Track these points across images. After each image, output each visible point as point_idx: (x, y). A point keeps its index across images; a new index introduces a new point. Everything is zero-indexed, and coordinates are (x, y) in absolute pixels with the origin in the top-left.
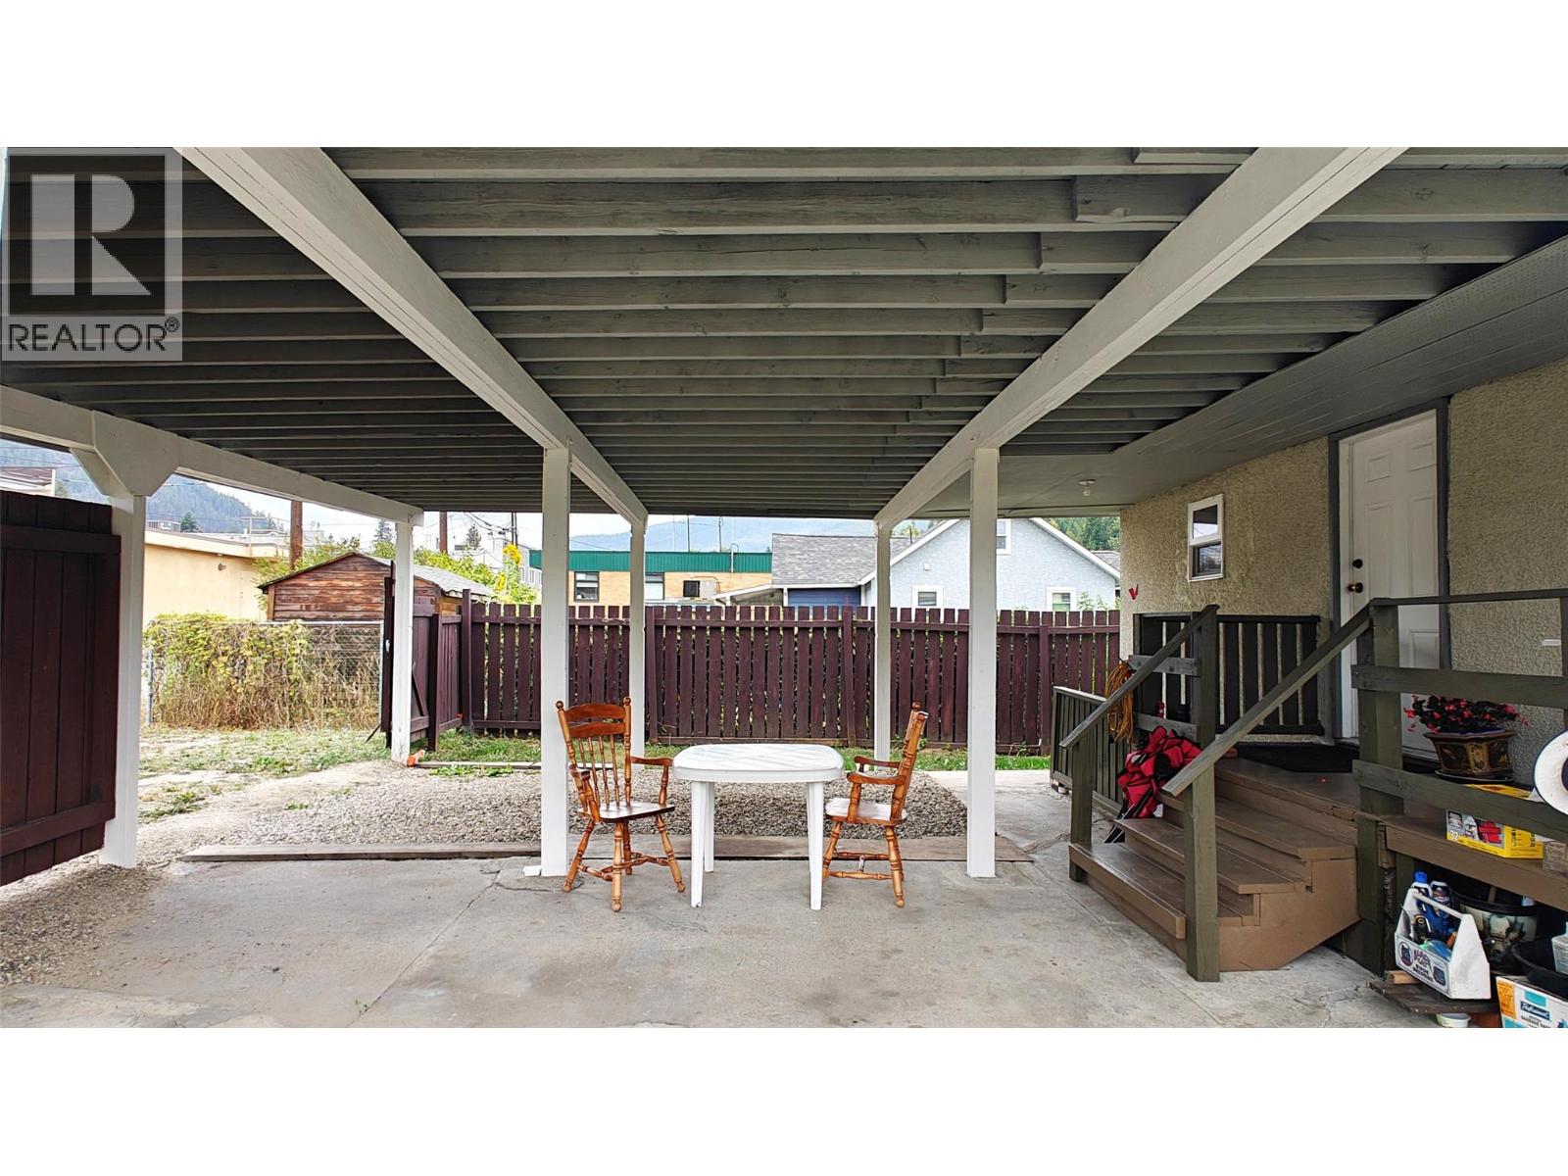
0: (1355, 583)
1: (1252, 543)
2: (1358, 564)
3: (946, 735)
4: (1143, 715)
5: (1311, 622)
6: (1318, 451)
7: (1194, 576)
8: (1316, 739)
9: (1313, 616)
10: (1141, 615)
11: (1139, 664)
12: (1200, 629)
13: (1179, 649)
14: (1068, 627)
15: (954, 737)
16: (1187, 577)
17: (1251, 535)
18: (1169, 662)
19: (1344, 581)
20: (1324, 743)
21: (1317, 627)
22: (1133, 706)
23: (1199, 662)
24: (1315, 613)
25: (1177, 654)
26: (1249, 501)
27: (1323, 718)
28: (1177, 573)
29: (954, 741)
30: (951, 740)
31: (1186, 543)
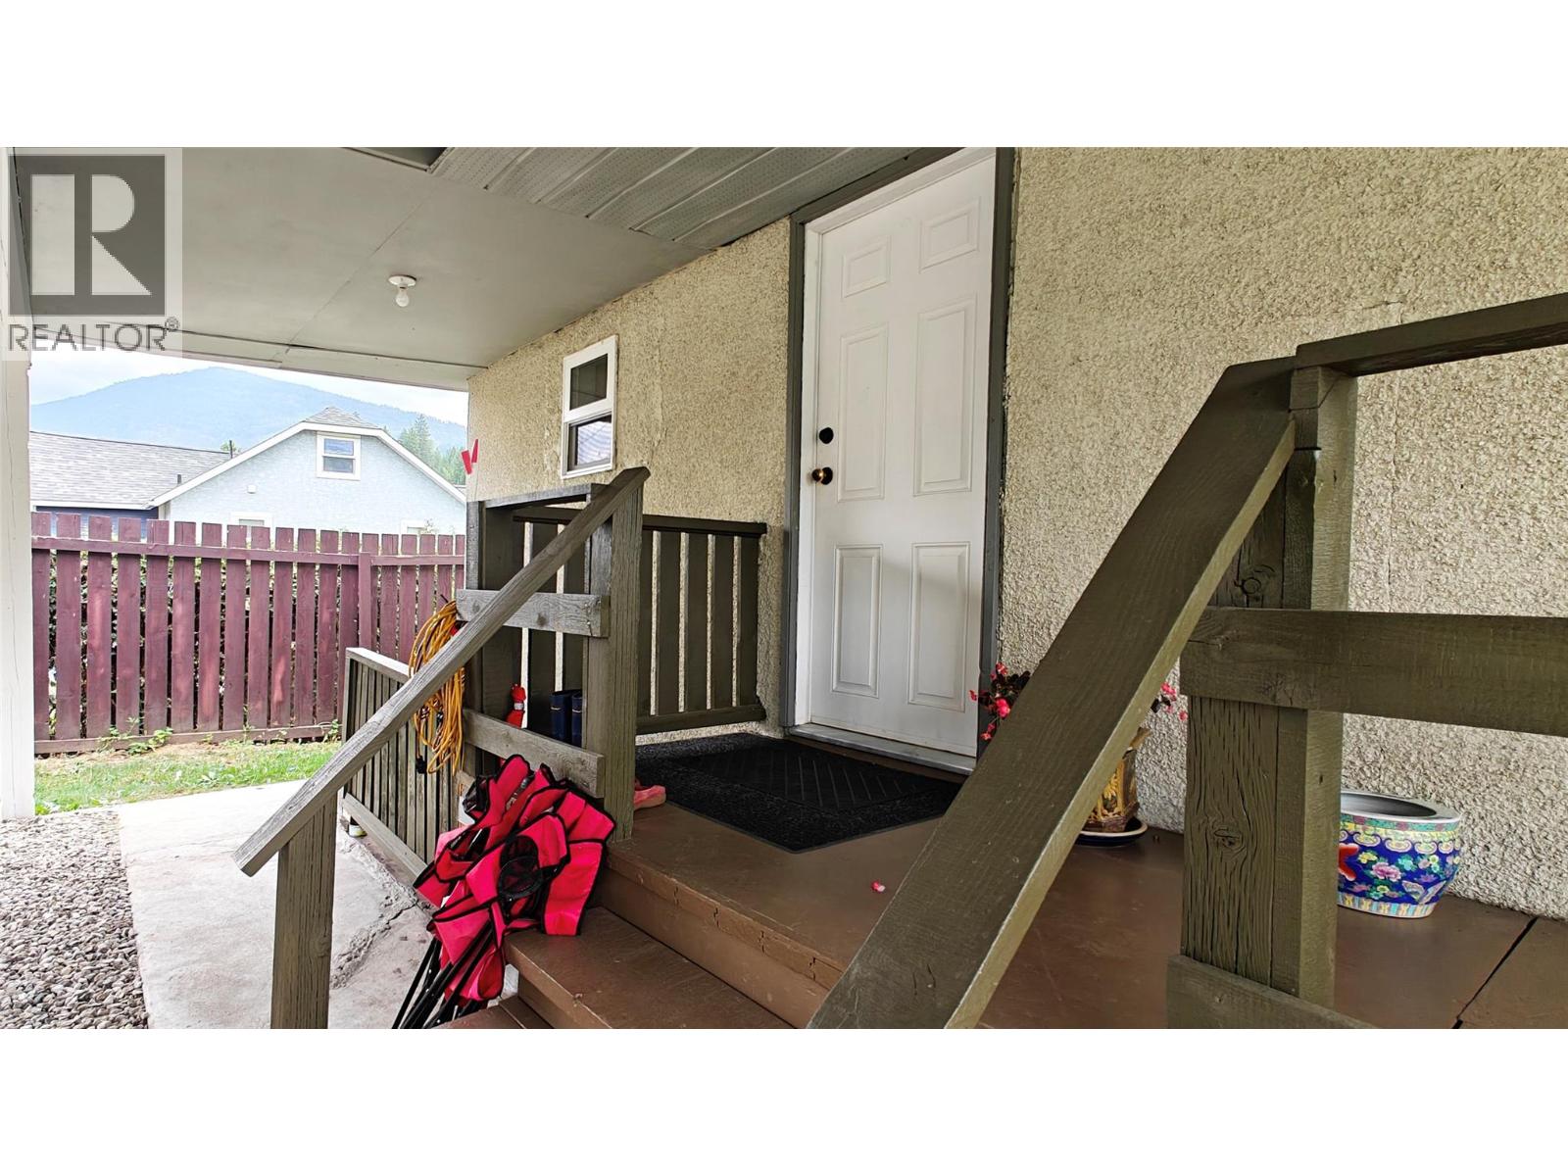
0: (822, 468)
1: (659, 411)
2: (826, 436)
3: (207, 720)
4: (482, 717)
5: (753, 532)
6: (773, 243)
7: (569, 470)
8: (751, 727)
9: (755, 524)
10: (481, 503)
11: (476, 609)
12: (609, 522)
13: (555, 577)
14: (400, 556)
15: (221, 720)
16: (560, 472)
17: (657, 396)
18: (537, 603)
19: (806, 468)
20: (764, 733)
21: (761, 544)
22: (464, 696)
23: (605, 604)
24: (759, 520)
25: (550, 586)
26: (655, 343)
27: (765, 692)
28: (544, 467)
29: (221, 728)
30: (217, 725)
31: (559, 420)
